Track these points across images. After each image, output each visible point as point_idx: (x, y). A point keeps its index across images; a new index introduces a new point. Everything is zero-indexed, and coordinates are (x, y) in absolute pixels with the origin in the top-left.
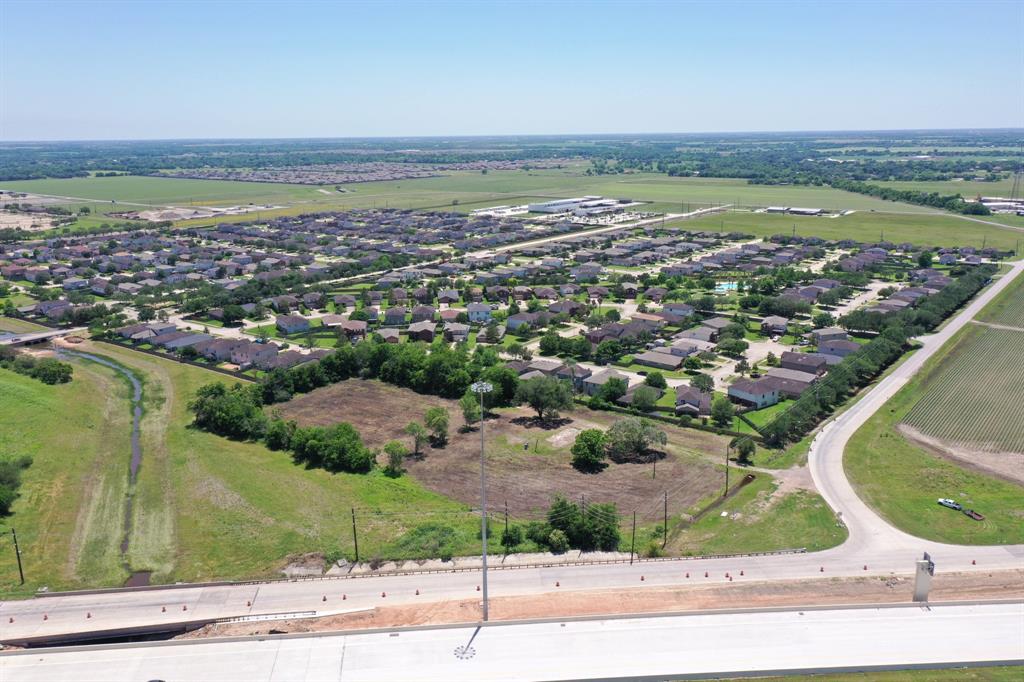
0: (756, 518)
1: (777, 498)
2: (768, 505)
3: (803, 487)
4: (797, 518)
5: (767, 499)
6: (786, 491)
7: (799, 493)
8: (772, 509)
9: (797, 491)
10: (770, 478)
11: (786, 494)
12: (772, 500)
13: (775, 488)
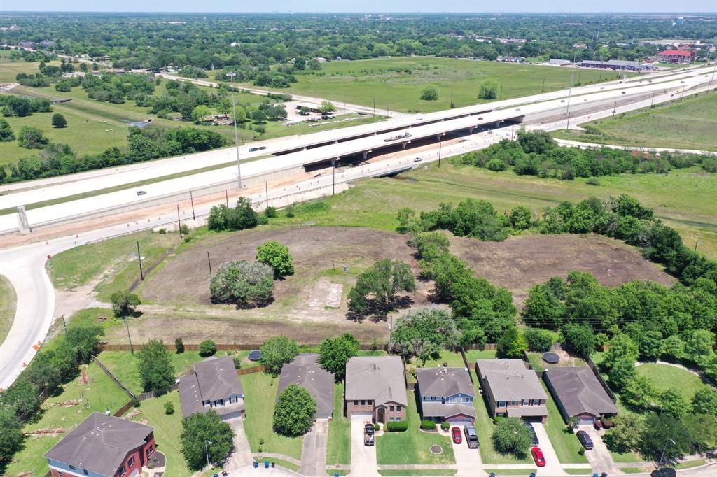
0: (117, 261)
1: (97, 279)
2: (106, 272)
3: (69, 293)
4: (84, 267)
5: (106, 276)
6: (87, 287)
7: (76, 287)
8: (104, 269)
9: (76, 289)
10: (98, 298)
11: (87, 284)
12: (102, 276)
13: (96, 289)
